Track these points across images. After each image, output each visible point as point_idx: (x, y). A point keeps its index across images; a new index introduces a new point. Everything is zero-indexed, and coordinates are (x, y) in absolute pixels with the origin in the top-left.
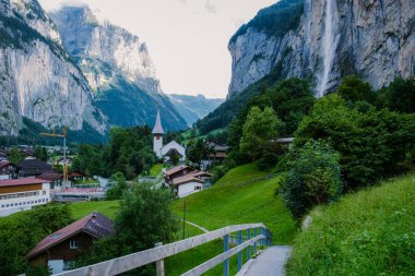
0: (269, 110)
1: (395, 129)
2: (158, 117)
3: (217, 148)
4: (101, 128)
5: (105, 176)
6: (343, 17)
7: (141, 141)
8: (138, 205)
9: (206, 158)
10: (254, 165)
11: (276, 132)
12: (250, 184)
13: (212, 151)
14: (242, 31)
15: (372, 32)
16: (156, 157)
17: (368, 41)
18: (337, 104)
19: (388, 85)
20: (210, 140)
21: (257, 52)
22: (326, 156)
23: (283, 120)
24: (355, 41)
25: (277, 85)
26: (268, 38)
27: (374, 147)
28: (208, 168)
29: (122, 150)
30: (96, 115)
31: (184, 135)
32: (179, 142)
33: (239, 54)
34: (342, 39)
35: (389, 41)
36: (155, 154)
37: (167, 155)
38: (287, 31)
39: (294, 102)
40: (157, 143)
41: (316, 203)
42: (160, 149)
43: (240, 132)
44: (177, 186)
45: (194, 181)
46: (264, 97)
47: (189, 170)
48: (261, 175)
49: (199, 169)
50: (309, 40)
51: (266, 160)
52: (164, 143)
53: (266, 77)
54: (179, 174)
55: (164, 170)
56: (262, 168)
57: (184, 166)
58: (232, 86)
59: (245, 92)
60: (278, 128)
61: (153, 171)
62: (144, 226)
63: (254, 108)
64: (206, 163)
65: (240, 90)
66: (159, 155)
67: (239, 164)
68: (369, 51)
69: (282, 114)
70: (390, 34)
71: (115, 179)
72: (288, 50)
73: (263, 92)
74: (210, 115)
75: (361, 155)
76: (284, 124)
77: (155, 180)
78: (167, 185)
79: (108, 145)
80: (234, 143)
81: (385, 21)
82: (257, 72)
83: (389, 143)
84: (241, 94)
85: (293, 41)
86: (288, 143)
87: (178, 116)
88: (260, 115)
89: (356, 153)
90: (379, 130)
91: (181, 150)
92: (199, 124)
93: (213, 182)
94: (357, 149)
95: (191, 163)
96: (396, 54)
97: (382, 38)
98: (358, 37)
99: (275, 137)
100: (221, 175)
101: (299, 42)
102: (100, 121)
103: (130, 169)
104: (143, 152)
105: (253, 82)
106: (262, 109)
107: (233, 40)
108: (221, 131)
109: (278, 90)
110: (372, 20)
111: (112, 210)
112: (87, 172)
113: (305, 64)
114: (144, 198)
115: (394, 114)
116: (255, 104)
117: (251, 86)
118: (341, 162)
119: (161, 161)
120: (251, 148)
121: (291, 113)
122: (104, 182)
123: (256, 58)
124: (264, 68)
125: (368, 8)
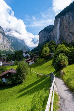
0: (47, 47)
4: (12, 51)
5: (13, 60)
6: (62, 29)
9: (34, 57)
14: (41, 31)
15: (67, 32)
17: (67, 34)
19: (70, 43)
20: (35, 53)
21: (44, 36)
24: (64, 34)
26: (47, 33)
28: (35, 59)
29: (17, 55)
30: (11, 48)
31: (30, 52)
32: (28, 54)
33: (41, 36)
34: (61, 34)
35: (71, 34)
37: (26, 56)
38: (50, 31)
40: (24, 54)
43: (41, 52)
44: (29, 63)
47: (31, 59)
48: (46, 61)
49: (33, 59)
50: (55, 34)
52: (26, 54)
53: (46, 41)
54: (29, 60)
61: (23, 60)
65: (41, 43)
66: (24, 56)
68: (67, 36)
69: (50, 48)
70: (71, 33)
71: (15, 61)
72: (51, 35)
74: (35, 48)
76: (50, 50)
79: (14, 54)
80: (40, 54)
81: (70, 30)
82: (44, 40)
88: (45, 48)
92: (32, 50)
93: (36, 62)
96: (72, 37)
97: (69, 33)
98: (65, 33)
101: (53, 34)
102: (12, 49)
103: (19, 59)
104: (21, 56)
107: (40, 33)
108: (37, 52)
110: (67, 30)
112: (10, 60)
116: (44, 46)
117: (43, 42)
119: (25, 58)
120: (43, 55)
121: (52, 48)
122: (13, 62)
123: (44, 37)
124: (46, 39)
125: (67, 27)
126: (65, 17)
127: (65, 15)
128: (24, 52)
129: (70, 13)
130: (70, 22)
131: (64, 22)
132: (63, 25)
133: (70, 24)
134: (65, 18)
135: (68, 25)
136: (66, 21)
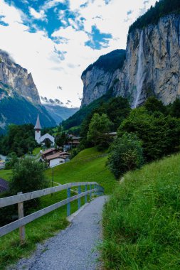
0: (105, 115)
1: (174, 127)
2: (38, 119)
3: (74, 138)
4: (2, 125)
5: (4, 155)
6: (148, 62)
7: (27, 133)
8: (24, 172)
9: (67, 144)
10: (95, 148)
11: (109, 129)
12: (93, 159)
13: (71, 140)
14: (90, 68)
15: (164, 72)
16: (37, 143)
17: (162, 77)
18: (143, 113)
19: (172, 103)
20: (70, 132)
21: (99, 81)
22: (135, 142)
23: (113, 122)
24: (155, 77)
25: (110, 101)
26: (105, 73)
27: (162, 137)
28: (68, 150)
29: (15, 139)
31: (54, 130)
32: (51, 134)
33: (88, 82)
34: (147, 76)
35: (174, 77)
36: (36, 141)
37: (43, 142)
38: (116, 69)
39: (119, 111)
40: (38, 135)
41: (128, 170)
42: (39, 138)
43: (87, 128)
44: (49, 161)
45: (59, 157)
46: (102, 108)
47: (57, 151)
49: (62, 150)
50: (128, 75)
51: (102, 145)
52: (42, 135)
53: (104, 96)
54: (50, 153)
55: (41, 151)
56: (100, 150)
57: (54, 149)
58: (83, 101)
59: (91, 104)
60: (110, 126)
61: (34, 152)
62: (27, 185)
63: (96, 114)
64: (67, 146)
65: (88, 104)
66: (39, 142)
67: (86, 148)
68: (162, 82)
69: (112, 118)
70: (174, 74)
71: (10, 156)
72: (117, 81)
73: (101, 105)
74: (70, 118)
75: (154, 142)
76: (113, 124)
77: (36, 157)
78: (43, 160)
79: (7, 136)
80: (84, 135)
81: (171, 66)
82: (98, 93)
83: (170, 135)
84: (89, 106)
85: (120, 75)
86: (115, 135)
87: (51, 118)
88: (99, 118)
89: (152, 141)
90: (165, 128)
91: (52, 139)
92: (63, 123)
93: (71, 158)
94: (152, 138)
95: (58, 147)
96: (177, 85)
97: (169, 75)
98: (156, 74)
99: (108, 131)
100: (75, 154)
101: (123, 76)
102: (2, 121)
103: (20, 150)
104: (28, 140)
105: (96, 98)
106: (101, 115)
107: (84, 73)
108: (76, 128)
109: (110, 104)
110: (164, 65)
111: (8, 176)
113: (126, 89)
114: (28, 168)
115: (173, 119)
116: (96, 111)
117: (95, 101)
118: (143, 146)
120: (93, 138)
121: (118, 117)
123: (98, 85)
124: (102, 90)
125: (162, 58)
126: (158, 28)
127: (157, 24)
128: (38, 130)
129: (171, 18)
130: (171, 44)
131: (155, 42)
132: (152, 51)
133: (171, 49)
134: (156, 30)
135: (166, 51)
136: (161, 39)
